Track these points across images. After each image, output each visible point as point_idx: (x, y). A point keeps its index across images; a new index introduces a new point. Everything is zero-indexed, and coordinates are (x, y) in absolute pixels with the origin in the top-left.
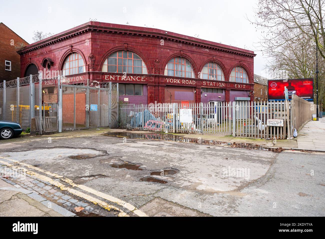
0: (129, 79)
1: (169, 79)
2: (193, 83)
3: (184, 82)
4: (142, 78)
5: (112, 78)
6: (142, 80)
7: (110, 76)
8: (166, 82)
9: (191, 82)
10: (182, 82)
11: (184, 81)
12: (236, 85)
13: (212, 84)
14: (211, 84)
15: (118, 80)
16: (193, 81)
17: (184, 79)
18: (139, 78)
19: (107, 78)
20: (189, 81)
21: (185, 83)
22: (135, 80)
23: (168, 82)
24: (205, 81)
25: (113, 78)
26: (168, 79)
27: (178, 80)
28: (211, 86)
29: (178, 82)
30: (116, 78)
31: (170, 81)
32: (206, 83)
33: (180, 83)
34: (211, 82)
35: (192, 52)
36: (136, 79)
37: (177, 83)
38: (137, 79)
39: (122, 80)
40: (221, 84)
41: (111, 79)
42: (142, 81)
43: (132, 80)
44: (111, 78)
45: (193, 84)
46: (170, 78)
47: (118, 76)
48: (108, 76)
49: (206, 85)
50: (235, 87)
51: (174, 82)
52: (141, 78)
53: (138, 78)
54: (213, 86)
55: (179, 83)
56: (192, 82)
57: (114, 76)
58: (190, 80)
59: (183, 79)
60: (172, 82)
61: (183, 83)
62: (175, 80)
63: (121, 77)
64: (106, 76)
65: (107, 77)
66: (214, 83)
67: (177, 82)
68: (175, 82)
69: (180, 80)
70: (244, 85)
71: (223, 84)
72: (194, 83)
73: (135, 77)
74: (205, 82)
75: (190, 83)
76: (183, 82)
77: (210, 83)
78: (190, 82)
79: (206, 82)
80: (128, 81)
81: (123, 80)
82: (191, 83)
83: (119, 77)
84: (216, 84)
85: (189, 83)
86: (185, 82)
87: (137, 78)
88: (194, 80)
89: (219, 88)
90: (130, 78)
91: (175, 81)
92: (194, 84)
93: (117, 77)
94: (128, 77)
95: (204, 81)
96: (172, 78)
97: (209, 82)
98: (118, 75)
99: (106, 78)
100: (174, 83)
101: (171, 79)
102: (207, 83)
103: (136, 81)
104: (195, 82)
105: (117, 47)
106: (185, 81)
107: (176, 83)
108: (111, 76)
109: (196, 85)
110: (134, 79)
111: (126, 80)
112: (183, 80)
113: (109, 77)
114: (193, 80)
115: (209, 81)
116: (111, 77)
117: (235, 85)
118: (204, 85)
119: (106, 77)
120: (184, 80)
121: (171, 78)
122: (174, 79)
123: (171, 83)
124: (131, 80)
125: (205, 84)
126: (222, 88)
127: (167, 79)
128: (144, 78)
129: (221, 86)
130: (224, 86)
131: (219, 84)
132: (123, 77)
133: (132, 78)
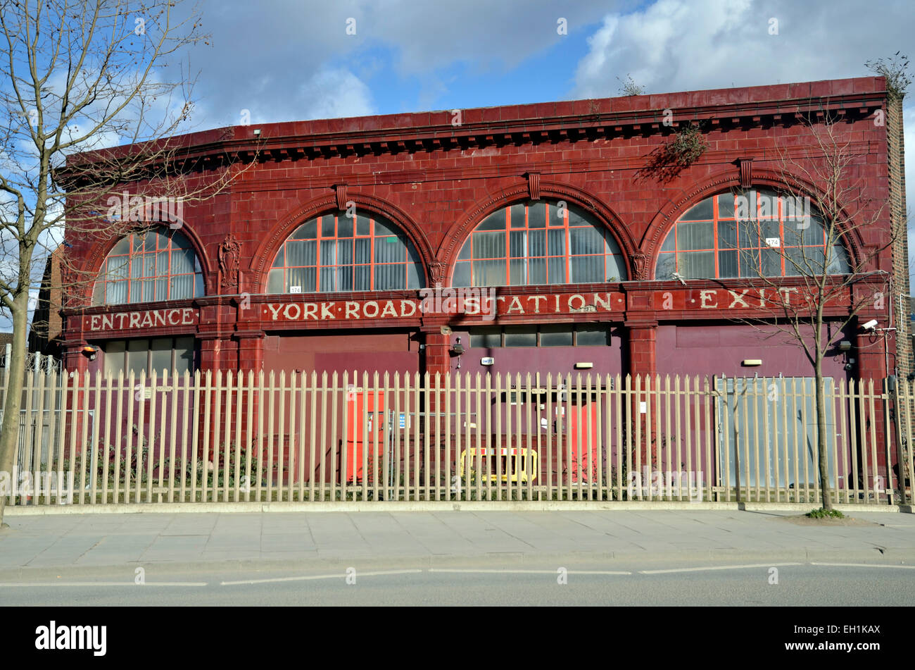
0: (150, 322)
1: (281, 306)
2: (403, 309)
3: (353, 312)
4: (185, 315)
5: (108, 322)
7: (102, 317)
9: (392, 309)
10: (344, 310)
11: (352, 308)
12: (704, 297)
13: (520, 307)
14: (515, 307)
15: (121, 327)
16: (403, 302)
17: (354, 300)
18: (175, 317)
19: (95, 326)
20: (382, 307)
21: (358, 317)
22: (164, 324)
23: (275, 317)
26: (274, 307)
27: (323, 305)
28: (511, 316)
29: (325, 312)
30: (117, 321)
31: (286, 313)
33: (332, 317)
34: (515, 298)
36: (167, 320)
37: (320, 321)
38: (170, 320)
39: (131, 326)
41: (104, 328)
44: (106, 324)
45: (403, 315)
46: (282, 302)
47: (122, 315)
48: (99, 317)
50: (704, 306)
51: (306, 317)
52: (182, 312)
53: (175, 314)
54: (529, 314)
56: (398, 309)
57: (112, 315)
58: (390, 299)
59: (350, 300)
60: (297, 317)
61: (347, 317)
62: (311, 309)
63: (129, 315)
64: (93, 317)
65: (96, 321)
66: (537, 298)
67: (319, 313)
68: (309, 316)
69: (332, 304)
70: (787, 290)
71: (597, 299)
72: (409, 309)
73: (165, 311)
75: (385, 312)
76: (348, 312)
77: (509, 301)
78: (388, 310)
80: (146, 327)
81: (134, 325)
82: (394, 312)
83: (125, 317)
84: (548, 307)
85: (381, 311)
86: (360, 312)
87: (170, 316)
88: (407, 298)
89: (574, 321)
90: (152, 316)
91: (311, 313)
92: (410, 314)
93: (120, 317)
94: (148, 314)
96: (294, 302)
97: (502, 299)
98: (121, 312)
99: (92, 325)
100: (306, 321)
101: (288, 307)
103: (168, 325)
104: (413, 305)
106: (357, 306)
107: (316, 318)
108: (104, 316)
109: (419, 316)
110: (161, 320)
111: (142, 325)
112: (348, 304)
113: (100, 321)
114: (401, 299)
116: (105, 320)
117: (697, 296)
119: (93, 321)
120: (352, 303)
121: (290, 302)
122: (306, 305)
123: (294, 321)
124: (154, 324)
127: (270, 306)
128: (190, 312)
129: (582, 311)
130: (610, 309)
131: (570, 303)
132: (135, 317)
133: (157, 318)
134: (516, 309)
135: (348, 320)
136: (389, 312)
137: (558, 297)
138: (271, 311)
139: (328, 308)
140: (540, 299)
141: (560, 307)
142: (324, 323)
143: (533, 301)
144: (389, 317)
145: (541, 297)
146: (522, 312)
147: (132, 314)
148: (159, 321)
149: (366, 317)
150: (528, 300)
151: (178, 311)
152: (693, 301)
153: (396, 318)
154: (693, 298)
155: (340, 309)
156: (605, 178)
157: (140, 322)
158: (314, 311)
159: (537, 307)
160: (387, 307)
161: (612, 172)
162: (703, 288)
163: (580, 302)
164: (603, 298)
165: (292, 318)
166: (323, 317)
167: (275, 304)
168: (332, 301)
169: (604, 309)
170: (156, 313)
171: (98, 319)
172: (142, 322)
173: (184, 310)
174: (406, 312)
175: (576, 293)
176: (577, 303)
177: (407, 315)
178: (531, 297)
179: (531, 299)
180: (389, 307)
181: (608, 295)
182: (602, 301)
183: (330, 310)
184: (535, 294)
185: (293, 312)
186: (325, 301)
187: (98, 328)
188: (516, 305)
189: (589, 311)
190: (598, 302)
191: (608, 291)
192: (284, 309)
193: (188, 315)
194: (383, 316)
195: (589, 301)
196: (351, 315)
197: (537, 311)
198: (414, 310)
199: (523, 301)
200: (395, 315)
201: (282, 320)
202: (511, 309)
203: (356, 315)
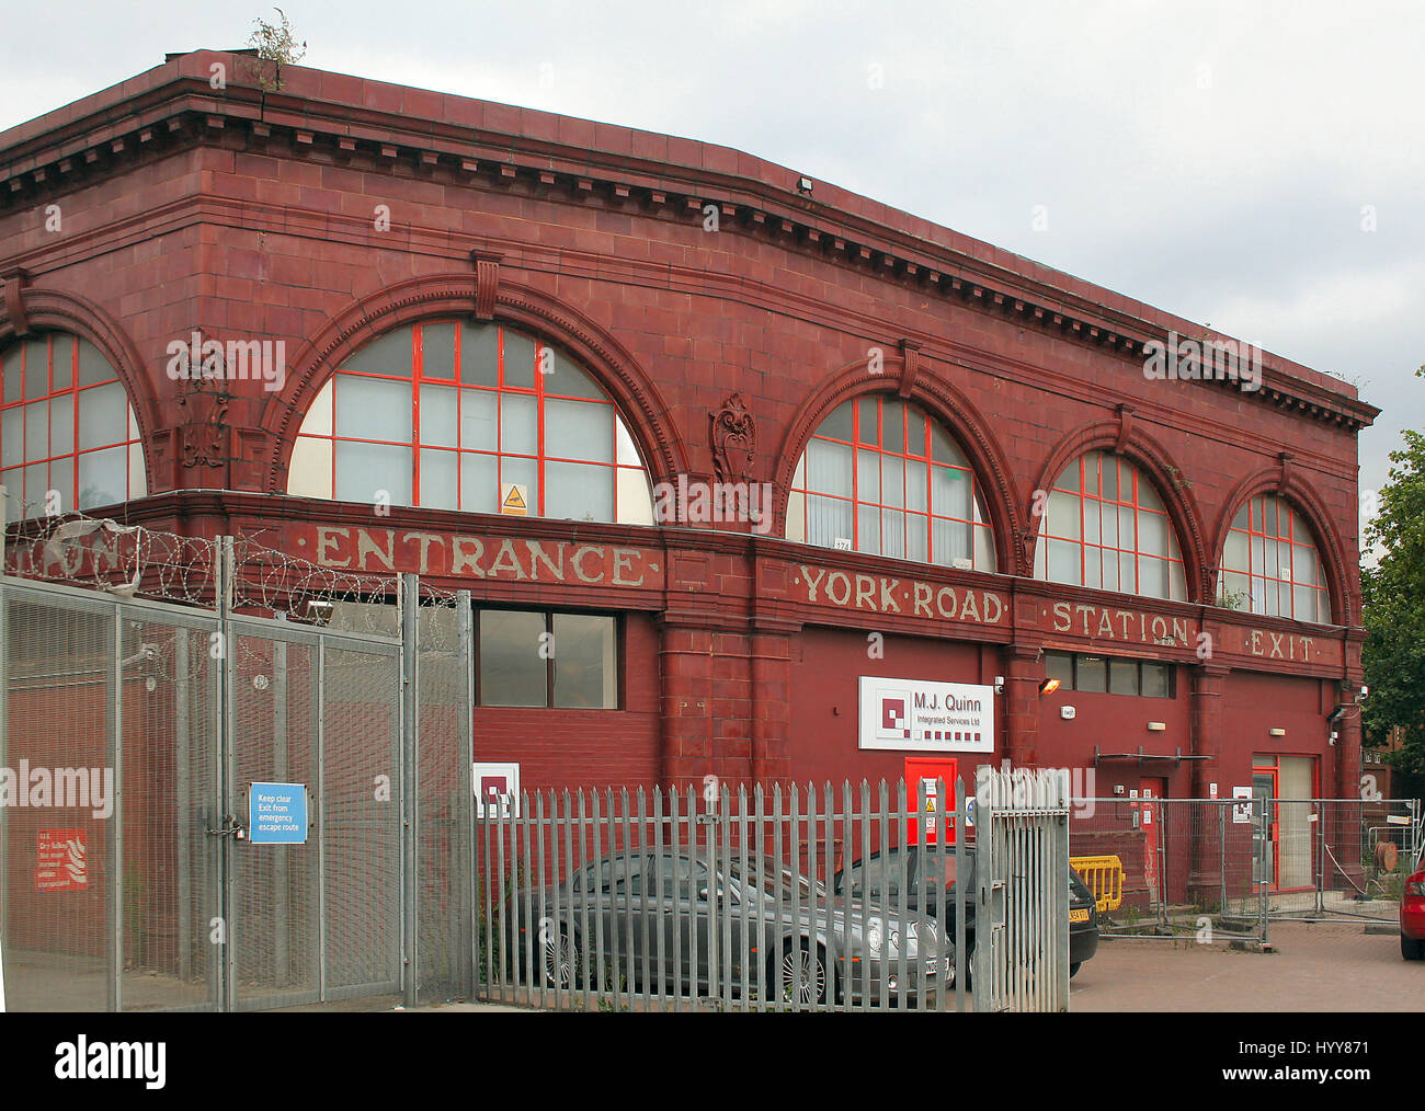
0: (517, 566)
1: (822, 572)
2: (987, 610)
3: (924, 603)
4: (618, 563)
5: (378, 552)
6: (617, 574)
7: (355, 536)
8: (797, 602)
9: (973, 606)
10: (912, 600)
12: (1255, 640)
13: (1110, 628)
14: (1105, 626)
15: (423, 569)
16: (987, 595)
17: (928, 582)
18: (590, 564)
19: (330, 553)
20: (961, 600)
21: (931, 615)
22: (559, 576)
23: (812, 597)
24: (1065, 600)
25: (382, 556)
26: (811, 573)
27: (884, 581)
28: (1103, 640)
29: (887, 600)
30: (407, 553)
31: (829, 589)
32: (1073, 614)
33: (897, 610)
34: (1105, 612)
35: (981, 361)
36: (568, 569)
37: (879, 613)
38: (579, 571)
39: (456, 569)
40: (1170, 627)
41: (362, 564)
42: (616, 588)
43: (534, 577)
44: (370, 555)
45: (987, 620)
46: (825, 567)
47: (425, 539)
48: (345, 532)
49: (1073, 630)
50: (1255, 653)
51: (859, 604)
52: (610, 556)
53: (588, 558)
54: (1118, 642)
55: (890, 607)
56: (980, 609)
57: (391, 534)
58: (969, 587)
59: (921, 580)
60: (844, 602)
61: (917, 612)
62: (865, 588)
63: (450, 543)
64: (322, 530)
65: (333, 543)
66: (1125, 614)
67: (877, 598)
68: (864, 601)
69: (895, 583)
70: (1306, 640)
71: (1176, 627)
72: (993, 610)
73: (561, 546)
74: (1067, 606)
75: (965, 611)
76: (918, 602)
77: (1099, 614)
78: (969, 608)
79: (1073, 609)
80: (504, 581)
81: (466, 567)
82: (974, 613)
83: (433, 546)
84: (1134, 627)
85: (960, 610)
86: (933, 605)
87: (575, 560)
88: (992, 590)
89: (1156, 656)
90: (524, 555)
91: (866, 596)
92: (995, 620)
93: (417, 541)
94: (507, 545)
95: (1057, 599)
96: (842, 569)
97: (1093, 610)
98: (422, 529)
99: (321, 551)
100: (859, 611)
102: (1081, 613)
104: (998, 603)
105: (415, 283)
106: (930, 593)
107: (874, 607)
108: (362, 533)
109: (1004, 627)
110: (551, 566)
111: (492, 573)
112: (918, 586)
113: (349, 547)
114: (987, 590)
115: (1089, 603)
116: (366, 543)
117: (1250, 637)
118: (1058, 628)
119: (322, 542)
120: (923, 586)
121: (835, 568)
122: (860, 578)
123: (840, 609)
124: (528, 573)
125: (1062, 622)
126: (1171, 659)
127: (804, 569)
128: (633, 558)
129: (1163, 642)
130: (1186, 644)
132: (468, 549)
133: (538, 559)
134: (1107, 630)
135: (918, 618)
136: (968, 613)
137: (1143, 616)
138: (805, 582)
139: (890, 589)
141: (1145, 633)
142: (884, 619)
143: (1121, 618)
144: (970, 621)
145: (1128, 613)
146: (1112, 635)
147: (457, 541)
148: (541, 567)
149: (941, 616)
150: (1116, 616)
151: (600, 551)
152: (1247, 643)
153: (978, 624)
154: (1247, 640)
155: (906, 595)
157: (486, 563)
158: (870, 594)
159: (1125, 630)
160: (967, 600)
162: (1254, 626)
163: (1162, 629)
164: (1181, 626)
165: (839, 603)
166: (884, 609)
167: (811, 567)
168: (896, 576)
169: (1182, 643)
170: (534, 547)
171: (340, 538)
172: (491, 565)
173: (617, 552)
174: (992, 614)
175: (1159, 613)
176: (1159, 629)
177: (991, 621)
178: (1119, 613)
179: (1119, 616)
180: (970, 603)
181: (1185, 622)
182: (1180, 631)
183: (894, 595)
184: (1123, 608)
185: (840, 589)
186: (885, 574)
187: (345, 564)
188: (1105, 623)
189: (1168, 645)
190: (1176, 631)
191: (1185, 617)
192: (826, 579)
193: (627, 563)
194: (962, 617)
195: (1170, 629)
196: (921, 607)
197: (1126, 637)
198: (999, 613)
199: (1111, 616)
200: (978, 619)
201: (824, 604)
202: (1101, 629)
203: (928, 610)
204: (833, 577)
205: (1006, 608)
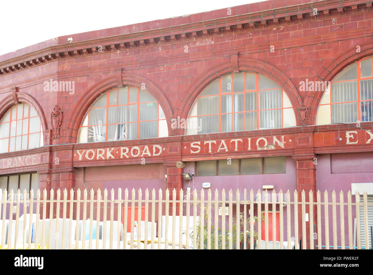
1: (84, 151)
2: (154, 151)
3: (125, 154)
6: (33, 161)
9: (148, 151)
10: (120, 153)
11: (124, 151)
12: (348, 136)
13: (226, 147)
15: (3, 168)
16: (154, 146)
17: (125, 146)
20: (142, 149)
21: (127, 157)
22: (23, 165)
23: (80, 159)
24: (195, 141)
26: (80, 152)
27: (108, 149)
28: (220, 153)
29: (109, 155)
31: (87, 156)
32: (202, 145)
33: (113, 157)
34: (223, 142)
36: (25, 163)
37: (106, 160)
40: (270, 140)
45: (154, 155)
46: (85, 149)
47: (4, 160)
49: (201, 152)
50: (348, 142)
51: (98, 158)
52: (32, 157)
53: (28, 158)
55: (110, 157)
56: (151, 151)
58: (146, 144)
59: (123, 146)
60: (92, 158)
61: (122, 157)
62: (100, 152)
63: (7, 160)
66: (236, 141)
67: (105, 155)
68: (100, 157)
69: (113, 149)
71: (275, 139)
72: (157, 150)
73: (24, 157)
74: (199, 143)
75: (144, 153)
76: (122, 154)
77: (219, 143)
78: (145, 152)
79: (202, 143)
81: (9, 166)
82: (148, 154)
84: (243, 144)
85: (141, 153)
86: (129, 154)
90: (18, 160)
91: (101, 155)
92: (159, 154)
95: (192, 141)
96: (91, 148)
97: (215, 142)
100: (98, 161)
102: (208, 144)
103: (26, 166)
104: (160, 148)
106: (127, 150)
107: (103, 158)
109: (164, 156)
110: (22, 162)
111: (13, 166)
112: (122, 148)
114: (154, 144)
115: (212, 139)
117: (343, 136)
118: (192, 152)
120: (124, 148)
121: (88, 148)
122: (98, 150)
123: (91, 161)
124: (18, 165)
125: (197, 149)
127: (78, 151)
129: (265, 149)
130: (283, 147)
131: (257, 144)
132: (10, 161)
133: (20, 161)
134: (223, 149)
135: (122, 159)
136: (146, 153)
137: (249, 139)
138: (78, 155)
139: (110, 151)
140: (238, 141)
141: (251, 147)
142: (108, 161)
143: (234, 142)
144: (146, 157)
145: (239, 140)
146: (227, 150)
149: (133, 157)
150: (231, 142)
151: (30, 156)
152: (341, 139)
153: (150, 157)
154: (340, 137)
155: (117, 152)
156: (281, 54)
158: (102, 154)
159: (236, 147)
160: (145, 149)
161: (286, 50)
162: (348, 130)
163: (264, 143)
164: (279, 139)
165: (90, 159)
166: (108, 158)
167: (80, 150)
168: (112, 147)
169: (280, 147)
170: (19, 158)
172: (13, 164)
174: (156, 153)
175: (261, 136)
176: (262, 143)
177: (156, 155)
178: (232, 140)
179: (233, 142)
180: (146, 150)
181: (283, 137)
182: (278, 142)
183: (112, 153)
184: (235, 138)
185: (90, 155)
186: (109, 147)
188: (223, 146)
189: (270, 149)
190: (276, 142)
191: (283, 134)
192: (85, 153)
194: (142, 156)
195: (270, 142)
196: (124, 156)
197: (236, 150)
198: (161, 152)
199: (227, 143)
200: (150, 155)
201: (85, 161)
202: (219, 149)
203: (126, 156)
204: (88, 152)
205: (164, 149)
